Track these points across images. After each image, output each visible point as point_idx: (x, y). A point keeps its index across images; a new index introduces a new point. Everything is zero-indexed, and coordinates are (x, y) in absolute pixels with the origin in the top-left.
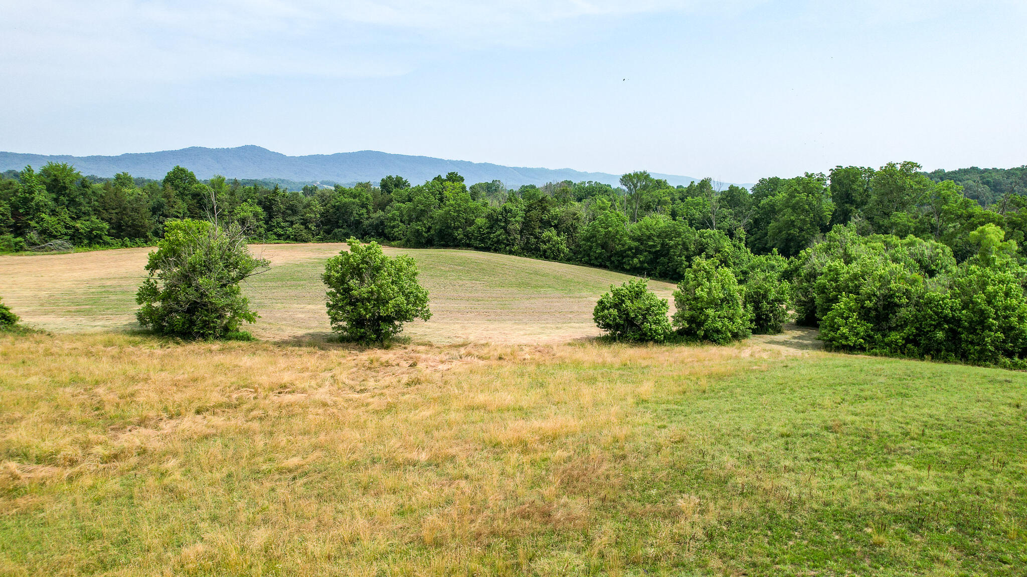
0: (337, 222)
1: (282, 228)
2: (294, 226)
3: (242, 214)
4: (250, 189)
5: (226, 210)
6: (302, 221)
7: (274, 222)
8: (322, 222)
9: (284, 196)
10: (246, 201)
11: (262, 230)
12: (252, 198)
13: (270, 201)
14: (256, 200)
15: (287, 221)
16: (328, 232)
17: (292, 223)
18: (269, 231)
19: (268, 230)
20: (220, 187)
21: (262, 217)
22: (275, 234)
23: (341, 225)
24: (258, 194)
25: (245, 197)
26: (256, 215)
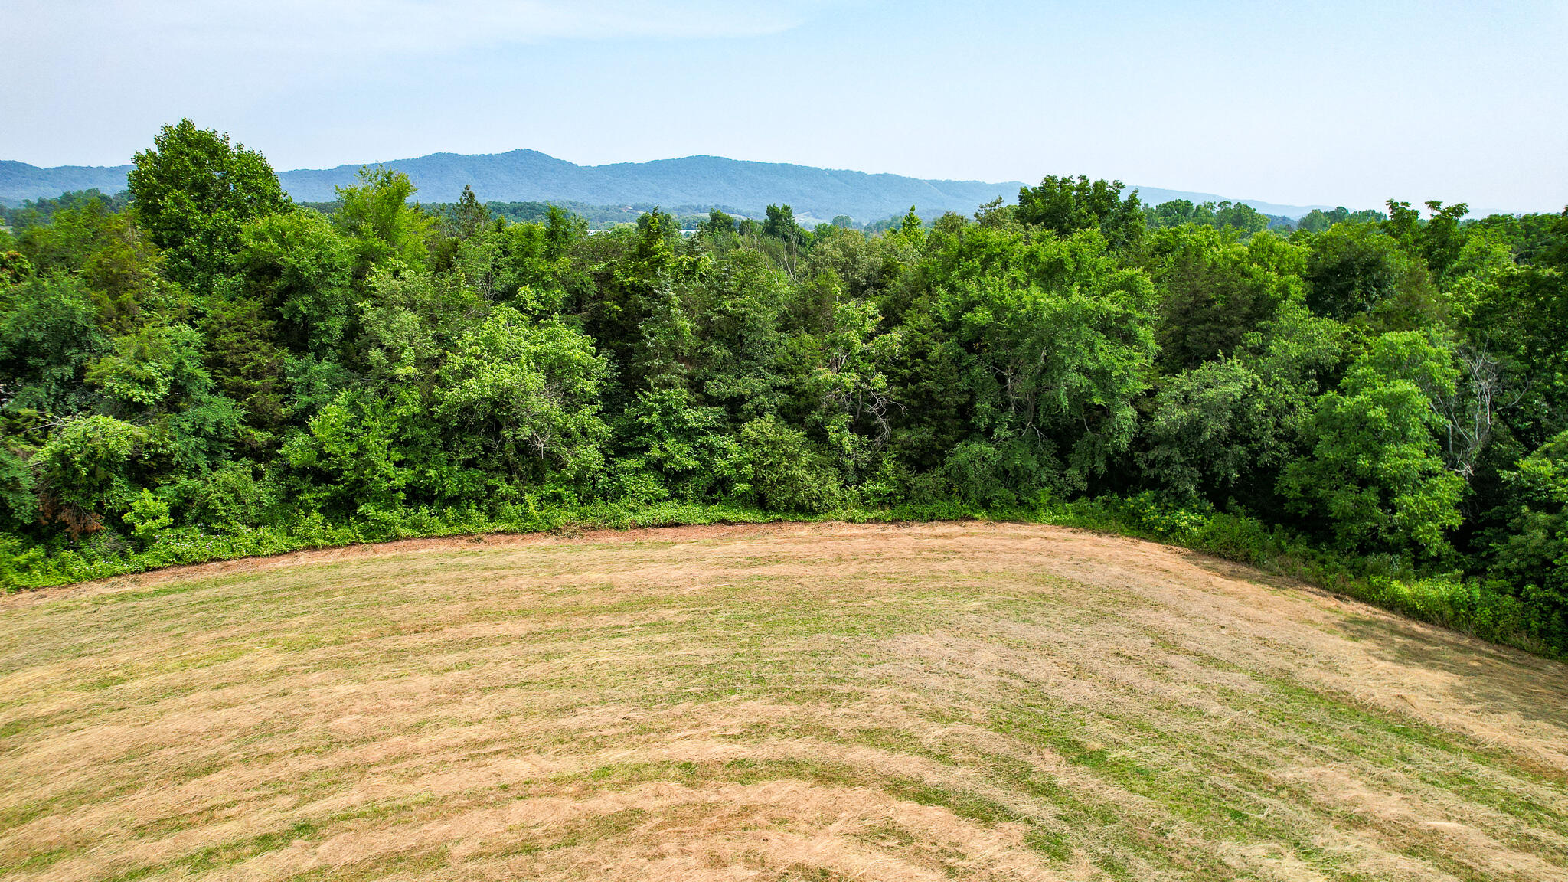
0: (965, 412)
1: (688, 434)
2: (749, 430)
3: (488, 377)
4: (529, 234)
5: (409, 355)
6: (782, 399)
7: (647, 408)
8: (891, 410)
9: (691, 271)
10: (508, 295)
11: (590, 455)
12: (537, 280)
13: (624, 295)
14: (559, 294)
15: (711, 401)
16: (920, 460)
17: (735, 410)
18: (623, 453)
19: (622, 446)
20: (385, 230)
21: (590, 387)
22: (656, 466)
23: (984, 423)
24: (565, 261)
25: (508, 276)
26: (556, 370)
